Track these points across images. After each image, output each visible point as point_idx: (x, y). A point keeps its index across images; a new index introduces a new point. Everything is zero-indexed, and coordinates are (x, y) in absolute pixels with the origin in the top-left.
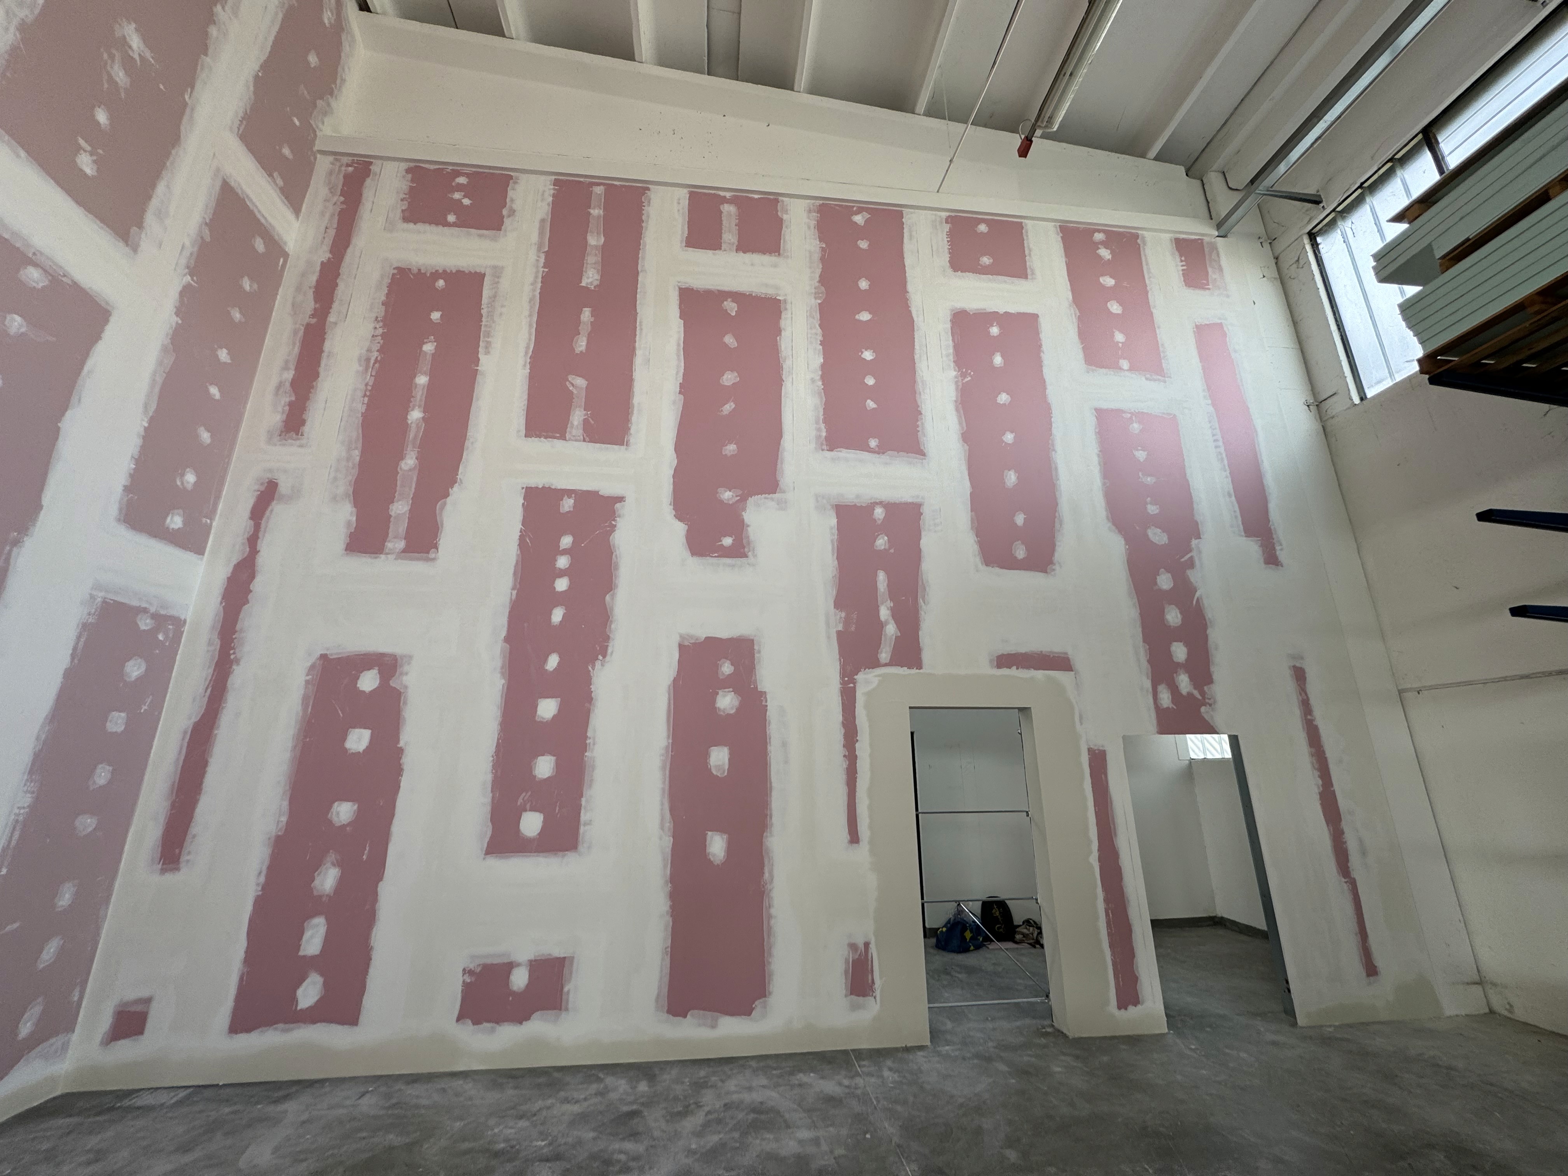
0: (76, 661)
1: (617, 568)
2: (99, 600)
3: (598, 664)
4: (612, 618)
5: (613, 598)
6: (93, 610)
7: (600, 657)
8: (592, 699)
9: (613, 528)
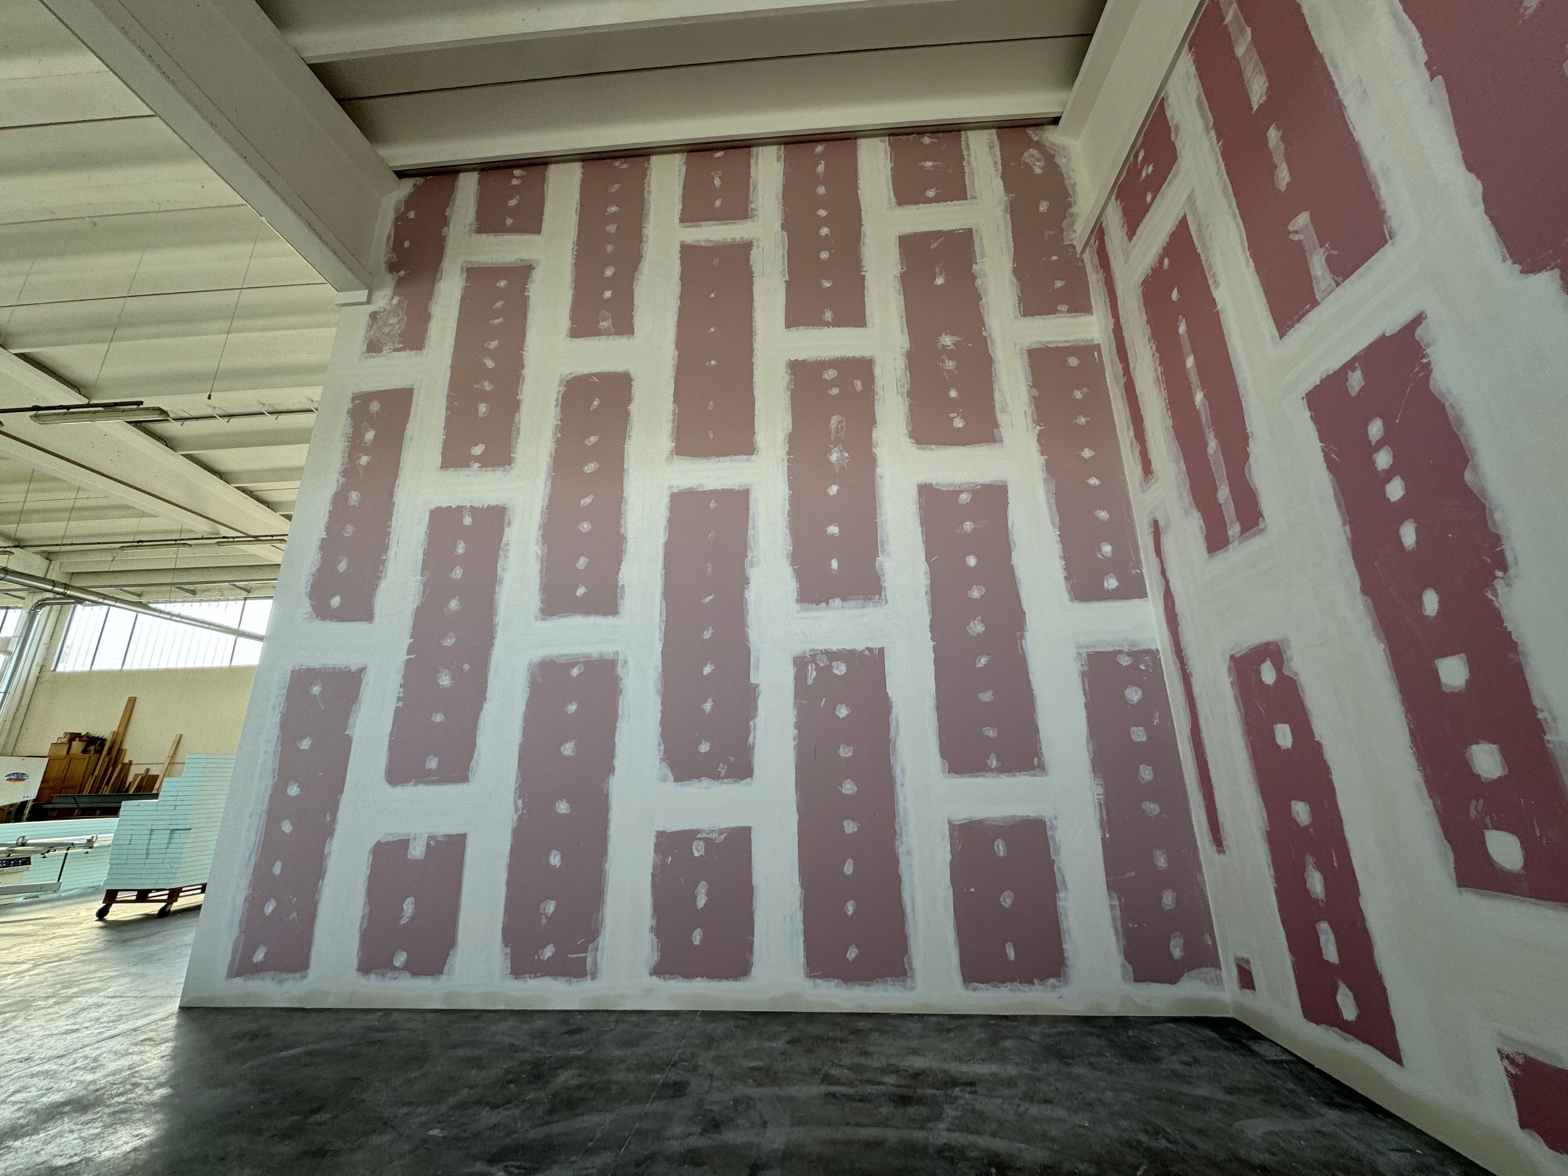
0: (1089, 697)
1: (1460, 422)
2: (1085, 654)
3: (1499, 585)
4: (1490, 503)
5: (1475, 470)
6: (1084, 663)
7: (1499, 573)
8: (1516, 644)
9: (1427, 368)
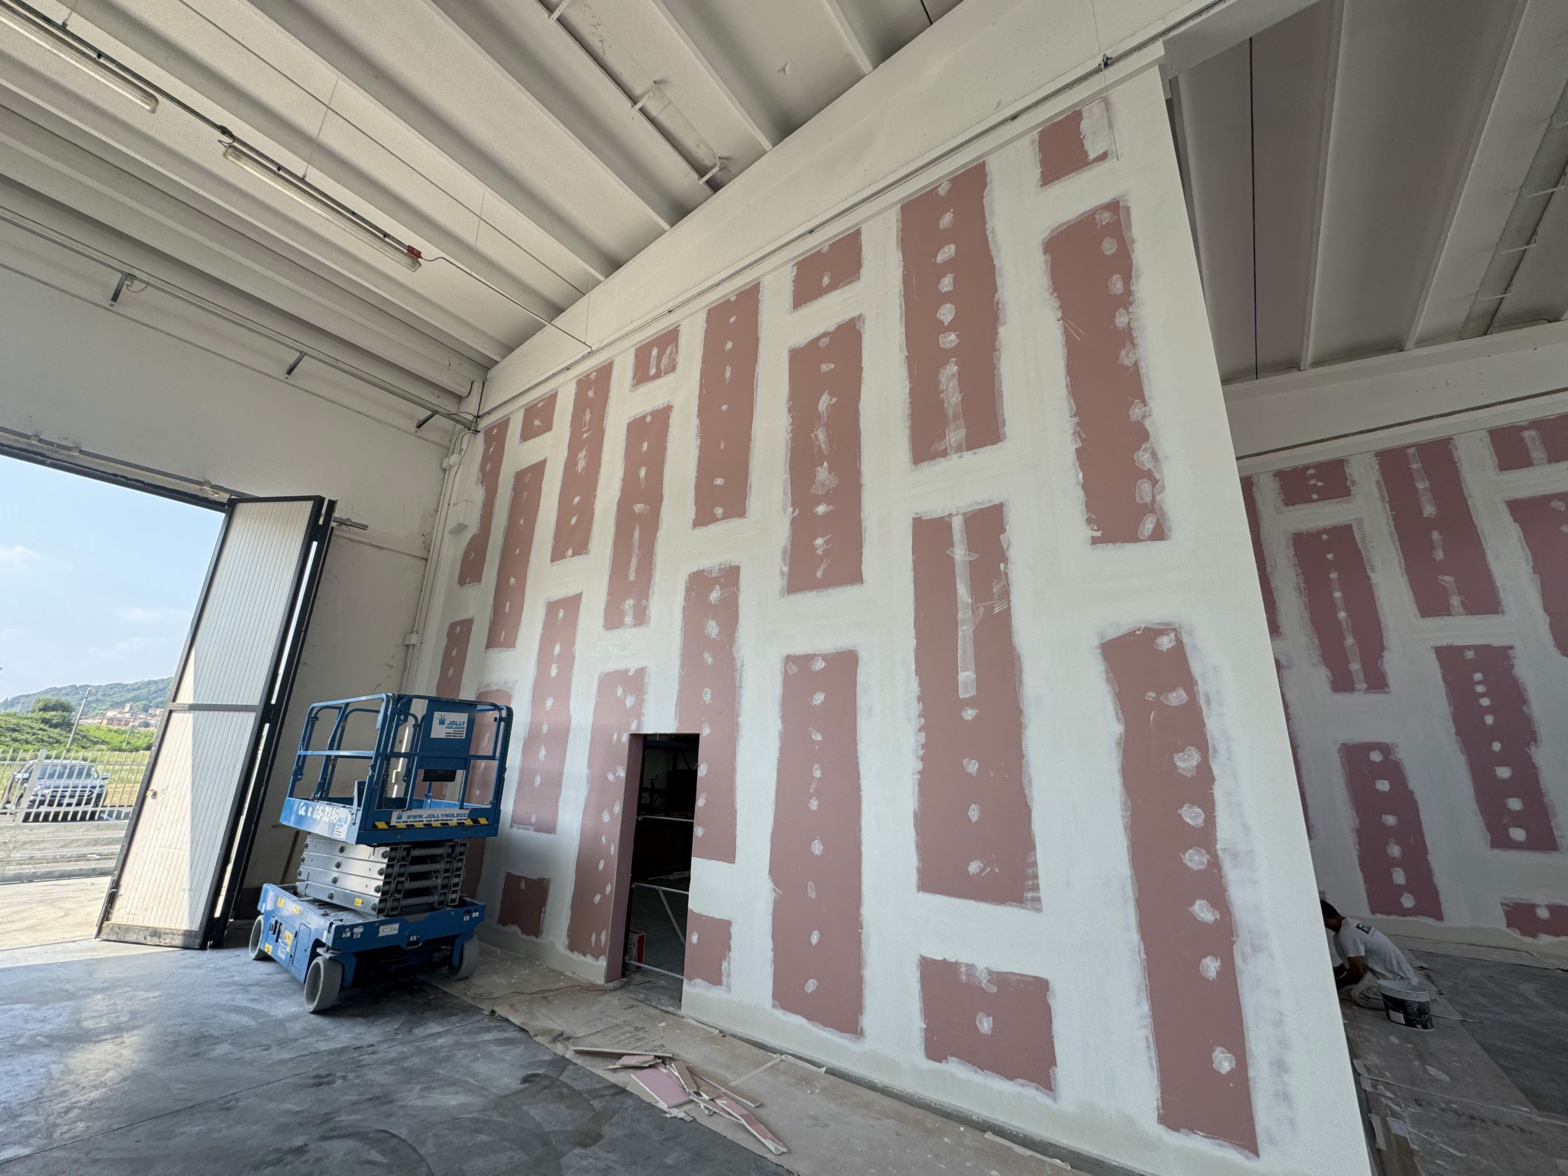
1: (1525, 689)
3: (1533, 747)
5: (1529, 707)
7: (1533, 743)
